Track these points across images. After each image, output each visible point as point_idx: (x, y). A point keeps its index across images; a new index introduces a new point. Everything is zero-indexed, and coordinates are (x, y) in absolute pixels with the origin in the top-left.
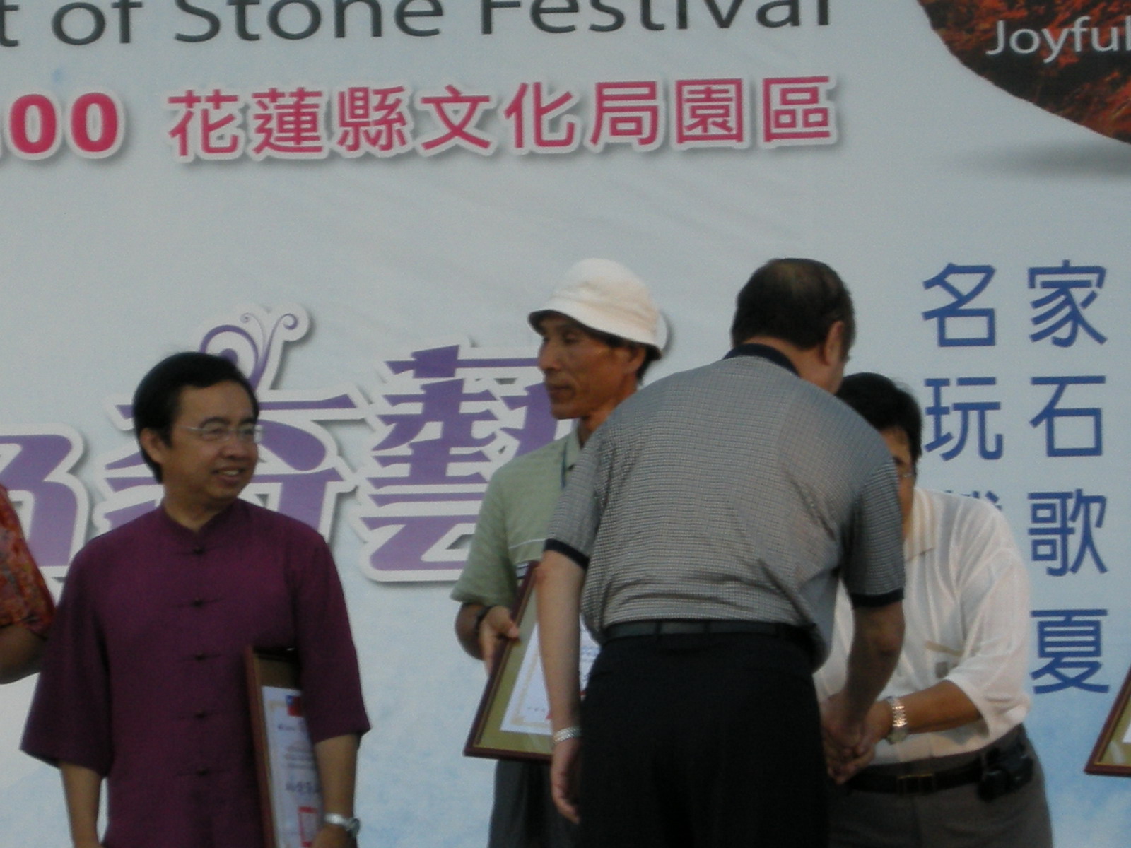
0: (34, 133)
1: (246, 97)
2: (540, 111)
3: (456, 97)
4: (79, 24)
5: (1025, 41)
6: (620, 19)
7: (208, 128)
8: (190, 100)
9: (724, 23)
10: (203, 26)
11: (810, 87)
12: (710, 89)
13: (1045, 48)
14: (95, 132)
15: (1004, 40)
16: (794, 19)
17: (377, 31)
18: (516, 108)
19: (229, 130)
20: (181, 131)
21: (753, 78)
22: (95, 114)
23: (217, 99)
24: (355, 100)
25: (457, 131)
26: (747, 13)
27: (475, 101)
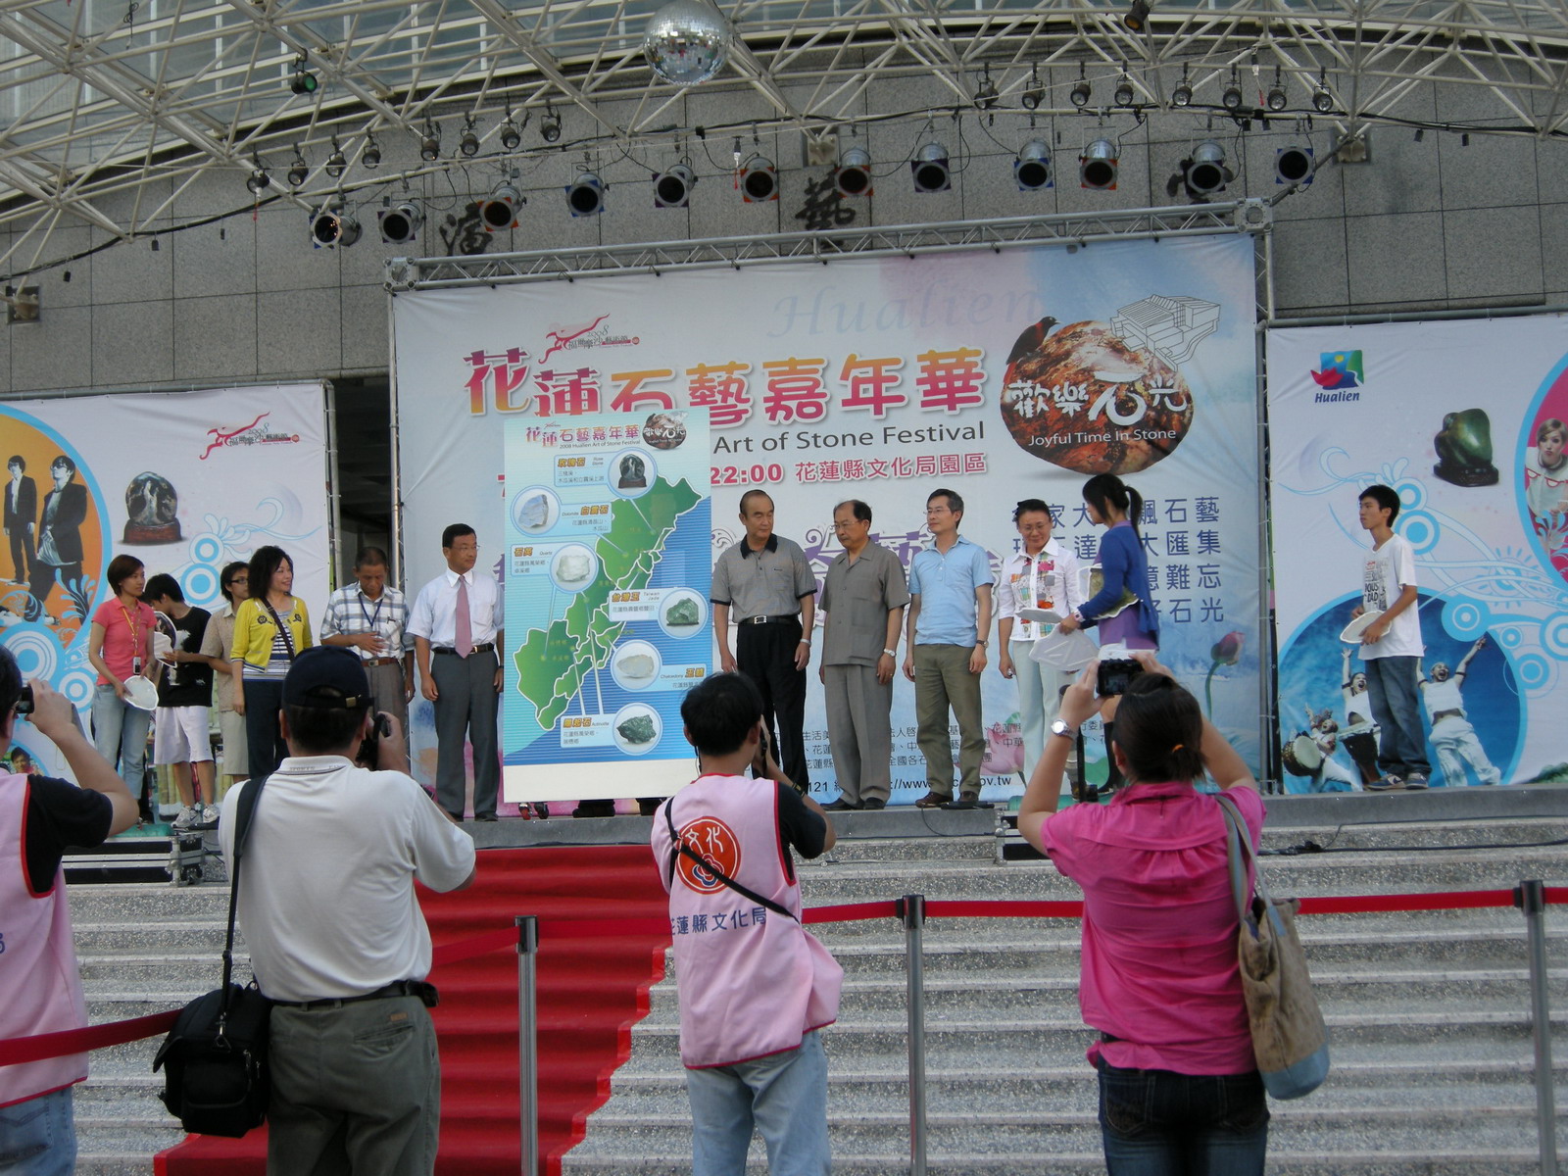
0: (757, 476)
1: (817, 464)
2: (901, 465)
3: (877, 462)
4: (769, 445)
5: (1040, 441)
6: (923, 438)
7: (807, 473)
8: (802, 465)
9: (953, 439)
10: (805, 444)
11: (978, 456)
12: (949, 458)
13: (1046, 443)
14: (775, 475)
15: (1034, 441)
16: (973, 437)
17: (854, 444)
18: (894, 465)
19: (813, 473)
20: (799, 474)
21: (962, 454)
22: (775, 469)
23: (809, 465)
24: (848, 464)
25: (877, 472)
26: (960, 434)
27: (882, 463)
